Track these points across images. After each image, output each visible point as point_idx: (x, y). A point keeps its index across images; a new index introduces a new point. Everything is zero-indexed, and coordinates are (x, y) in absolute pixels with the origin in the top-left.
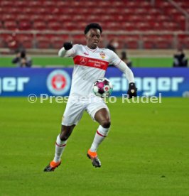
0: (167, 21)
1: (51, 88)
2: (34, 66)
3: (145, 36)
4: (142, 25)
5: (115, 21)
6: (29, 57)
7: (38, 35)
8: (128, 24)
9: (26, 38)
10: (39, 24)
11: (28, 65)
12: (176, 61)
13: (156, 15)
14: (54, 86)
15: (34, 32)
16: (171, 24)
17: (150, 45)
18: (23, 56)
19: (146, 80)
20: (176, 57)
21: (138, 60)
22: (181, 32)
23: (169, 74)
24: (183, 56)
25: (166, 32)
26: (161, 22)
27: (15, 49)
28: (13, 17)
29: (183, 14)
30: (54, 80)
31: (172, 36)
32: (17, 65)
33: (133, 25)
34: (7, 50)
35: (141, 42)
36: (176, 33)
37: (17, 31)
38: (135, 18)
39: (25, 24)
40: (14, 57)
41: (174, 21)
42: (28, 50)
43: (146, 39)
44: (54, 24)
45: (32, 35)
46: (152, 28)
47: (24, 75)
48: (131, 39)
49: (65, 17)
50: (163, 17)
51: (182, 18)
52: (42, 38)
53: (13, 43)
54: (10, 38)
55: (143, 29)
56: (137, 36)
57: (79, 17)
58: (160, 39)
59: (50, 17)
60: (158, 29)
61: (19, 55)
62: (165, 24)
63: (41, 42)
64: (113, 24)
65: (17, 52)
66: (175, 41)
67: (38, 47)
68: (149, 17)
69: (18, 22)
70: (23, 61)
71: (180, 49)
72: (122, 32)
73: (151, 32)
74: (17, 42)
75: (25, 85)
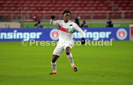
0: (103, 6)
1: (51, 37)
2: (44, 27)
3: (94, 13)
4: (92, 8)
5: (80, 7)
6: (42, 23)
7: (46, 13)
8: (86, 8)
9: (40, 15)
10: (46, 8)
11: (41, 27)
12: (108, 25)
13: (99, 4)
14: (53, 36)
15: (44, 12)
16: (105, 8)
17: (96, 18)
18: (39, 23)
19: (95, 33)
20: (108, 22)
21: (91, 24)
22: (110, 12)
23: (105, 30)
24: (111, 22)
25: (103, 12)
26: (101, 7)
27: (36, 20)
28: (34, 5)
29: (111, 3)
30: (53, 33)
31: (106, 13)
32: (37, 27)
33: (88, 8)
34: (32, 20)
35: (92, 16)
36: (108, 12)
37: (36, 12)
38: (89, 5)
39: (40, 9)
40: (35, 23)
41: (106, 7)
42: (42, 20)
43: (94, 15)
44: (53, 8)
45: (43, 14)
46: (97, 10)
47: (39, 31)
48: (87, 15)
49: (57, 5)
50: (101, 5)
51: (110, 5)
52: (47, 15)
53: (35, 17)
54: (33, 15)
55: (93, 10)
56: (90, 13)
57: (64, 5)
58: (100, 15)
59: (51, 5)
60: (100, 10)
61: (37, 22)
62: (103, 8)
63: (47, 16)
64: (79, 8)
65: (36, 21)
66: (107, 16)
67: (46, 19)
68: (95, 5)
69: (37, 8)
70: (39, 25)
71: (110, 19)
72: (83, 12)
73: (97, 12)
74: (37, 17)
75: (40, 36)
